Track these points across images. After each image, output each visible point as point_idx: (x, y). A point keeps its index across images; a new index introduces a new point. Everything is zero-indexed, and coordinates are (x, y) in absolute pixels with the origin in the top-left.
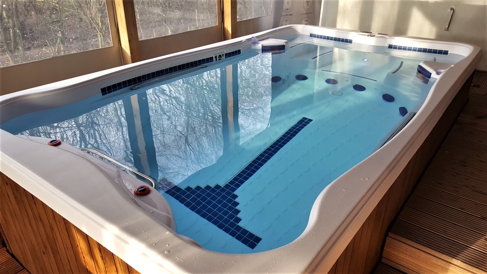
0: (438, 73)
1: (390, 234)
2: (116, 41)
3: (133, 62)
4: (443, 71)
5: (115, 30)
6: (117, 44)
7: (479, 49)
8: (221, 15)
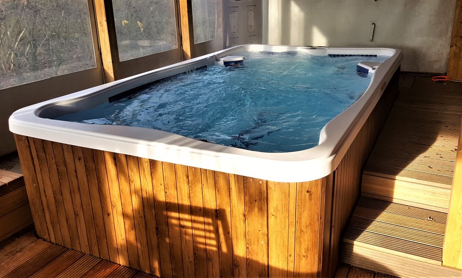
0: (374, 69)
1: (364, 172)
2: (99, 63)
3: (115, 80)
4: (376, 67)
5: (98, 53)
6: (100, 66)
7: (400, 51)
8: (180, 40)
